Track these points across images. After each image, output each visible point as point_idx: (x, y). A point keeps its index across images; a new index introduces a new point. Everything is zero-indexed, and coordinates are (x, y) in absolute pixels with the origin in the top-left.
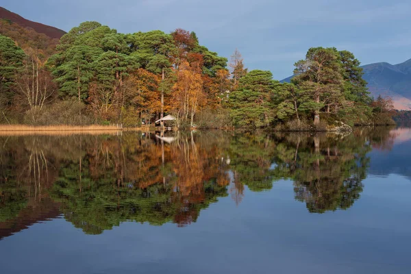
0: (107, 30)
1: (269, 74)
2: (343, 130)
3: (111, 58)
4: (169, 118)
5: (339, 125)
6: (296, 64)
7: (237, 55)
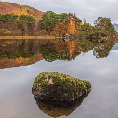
0: (53, 13)
1: (89, 24)
2: (106, 38)
3: (53, 20)
4: (67, 35)
5: (105, 37)
6: (95, 22)
7: (84, 19)
